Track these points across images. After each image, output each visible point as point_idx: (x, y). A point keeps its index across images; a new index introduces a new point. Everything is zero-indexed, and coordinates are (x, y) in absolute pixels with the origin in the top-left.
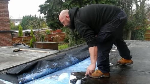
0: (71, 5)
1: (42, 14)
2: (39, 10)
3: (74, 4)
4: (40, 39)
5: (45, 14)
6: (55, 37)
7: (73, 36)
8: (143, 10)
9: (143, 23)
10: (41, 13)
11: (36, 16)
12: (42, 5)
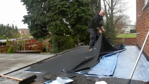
0: (55, 16)
1: (26, 24)
2: (23, 21)
3: (57, 15)
4: (18, 49)
5: (29, 24)
6: (32, 46)
7: (56, 44)
8: (112, 21)
9: (113, 32)
10: (24, 23)
11: (9, 26)
12: (27, 16)
